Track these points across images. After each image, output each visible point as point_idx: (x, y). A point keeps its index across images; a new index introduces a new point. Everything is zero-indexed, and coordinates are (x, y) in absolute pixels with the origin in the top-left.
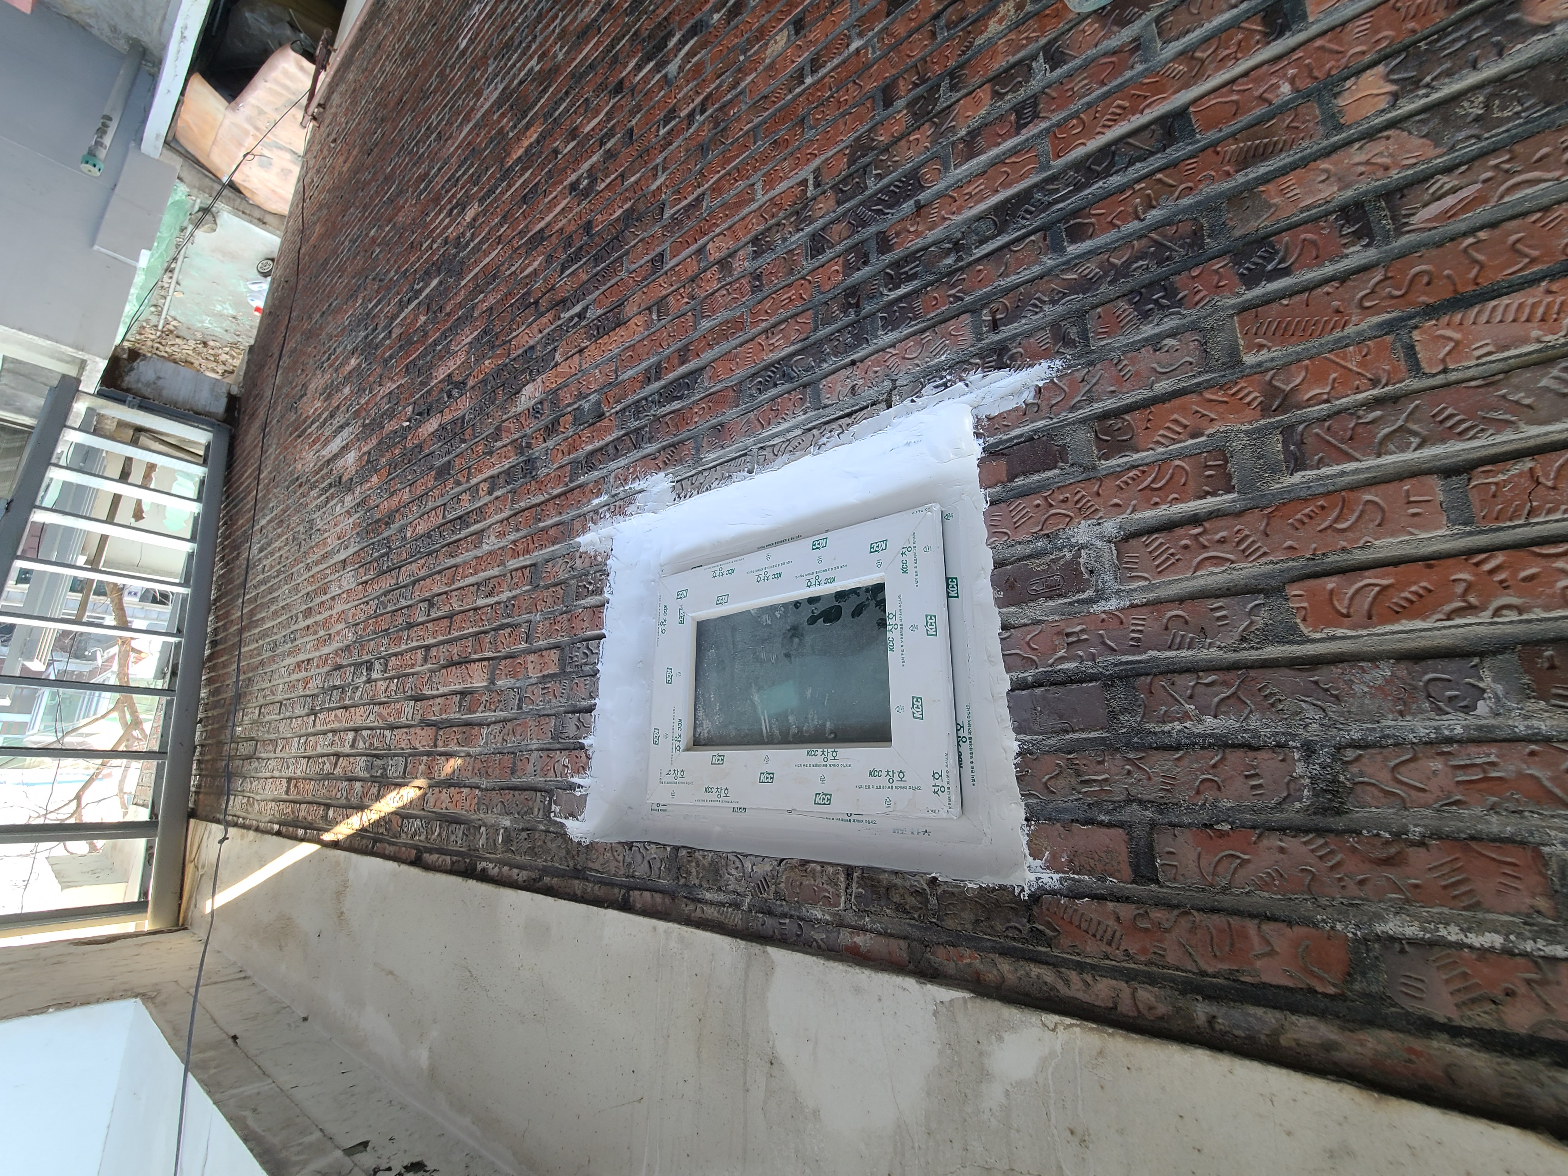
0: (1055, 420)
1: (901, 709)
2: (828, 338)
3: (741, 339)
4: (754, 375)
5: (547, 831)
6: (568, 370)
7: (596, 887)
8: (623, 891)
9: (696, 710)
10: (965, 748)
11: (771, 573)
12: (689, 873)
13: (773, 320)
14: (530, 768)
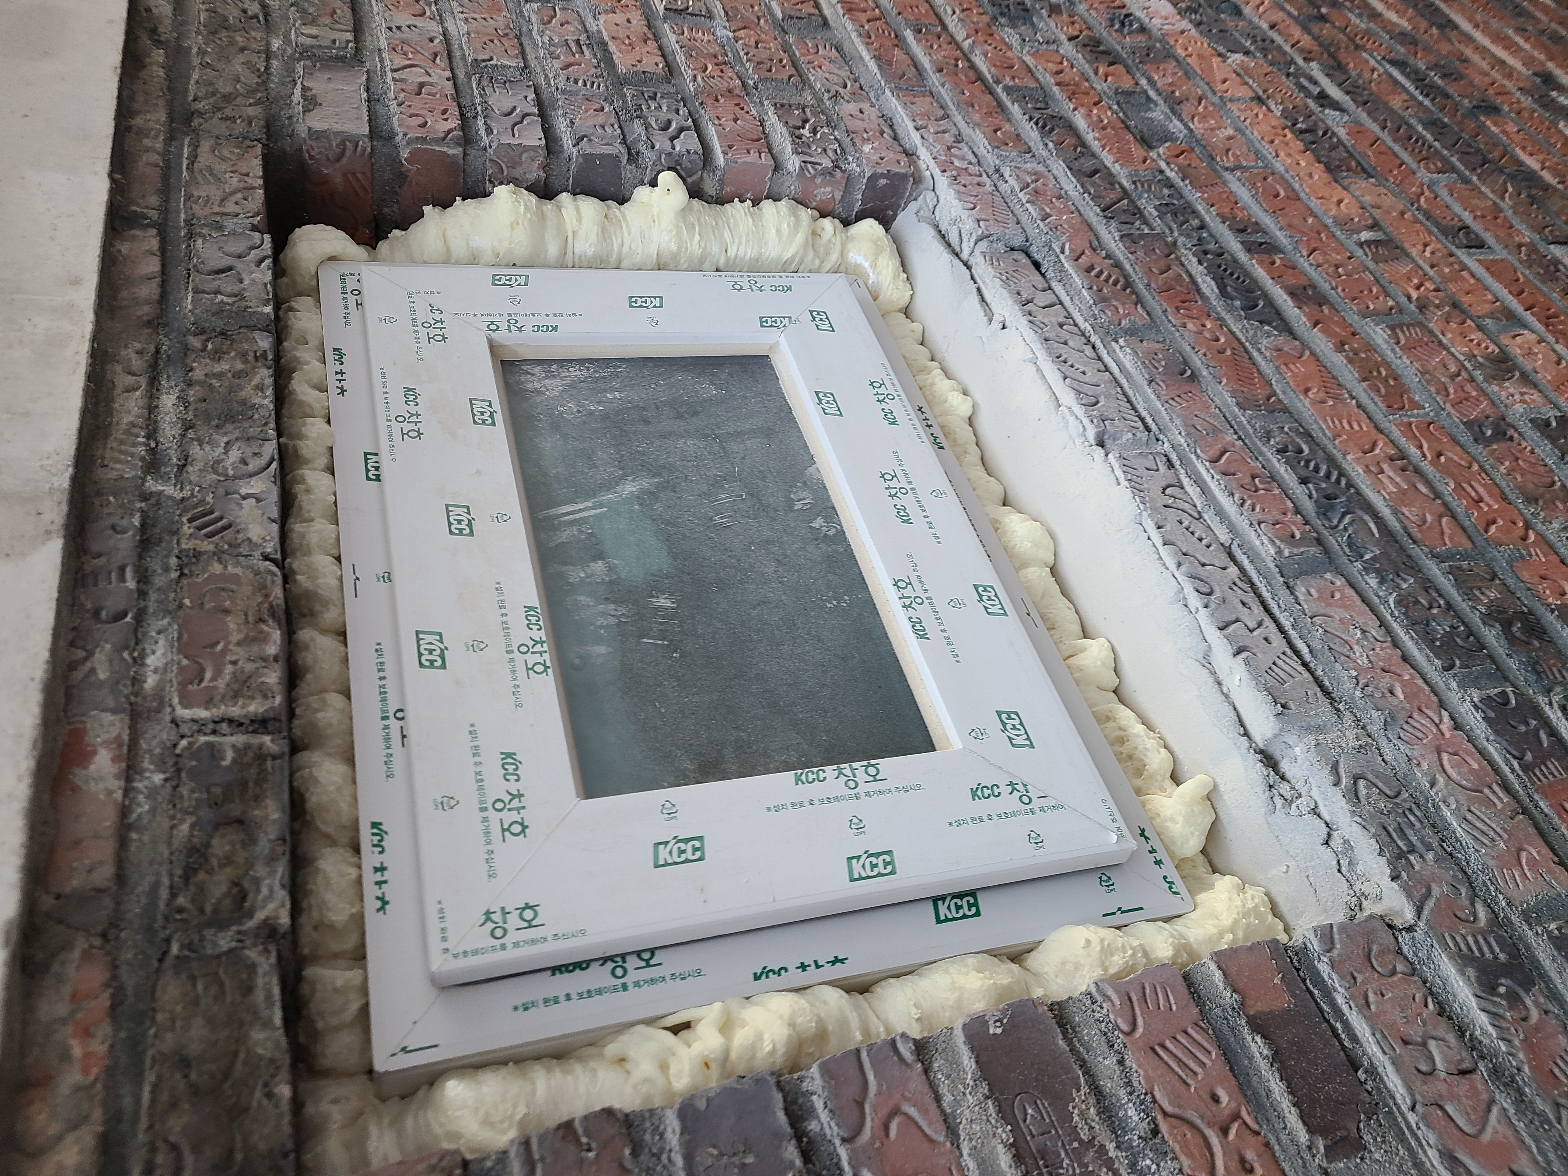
0: (1412, 1118)
1: (670, 812)
2: (1428, 585)
3: (1371, 407)
4: (1308, 435)
5: (269, 55)
6: (1219, 77)
7: (155, 158)
8: (154, 214)
9: (581, 362)
10: (599, 976)
11: (907, 500)
12: (218, 355)
13: (1426, 467)
14: (403, 18)
